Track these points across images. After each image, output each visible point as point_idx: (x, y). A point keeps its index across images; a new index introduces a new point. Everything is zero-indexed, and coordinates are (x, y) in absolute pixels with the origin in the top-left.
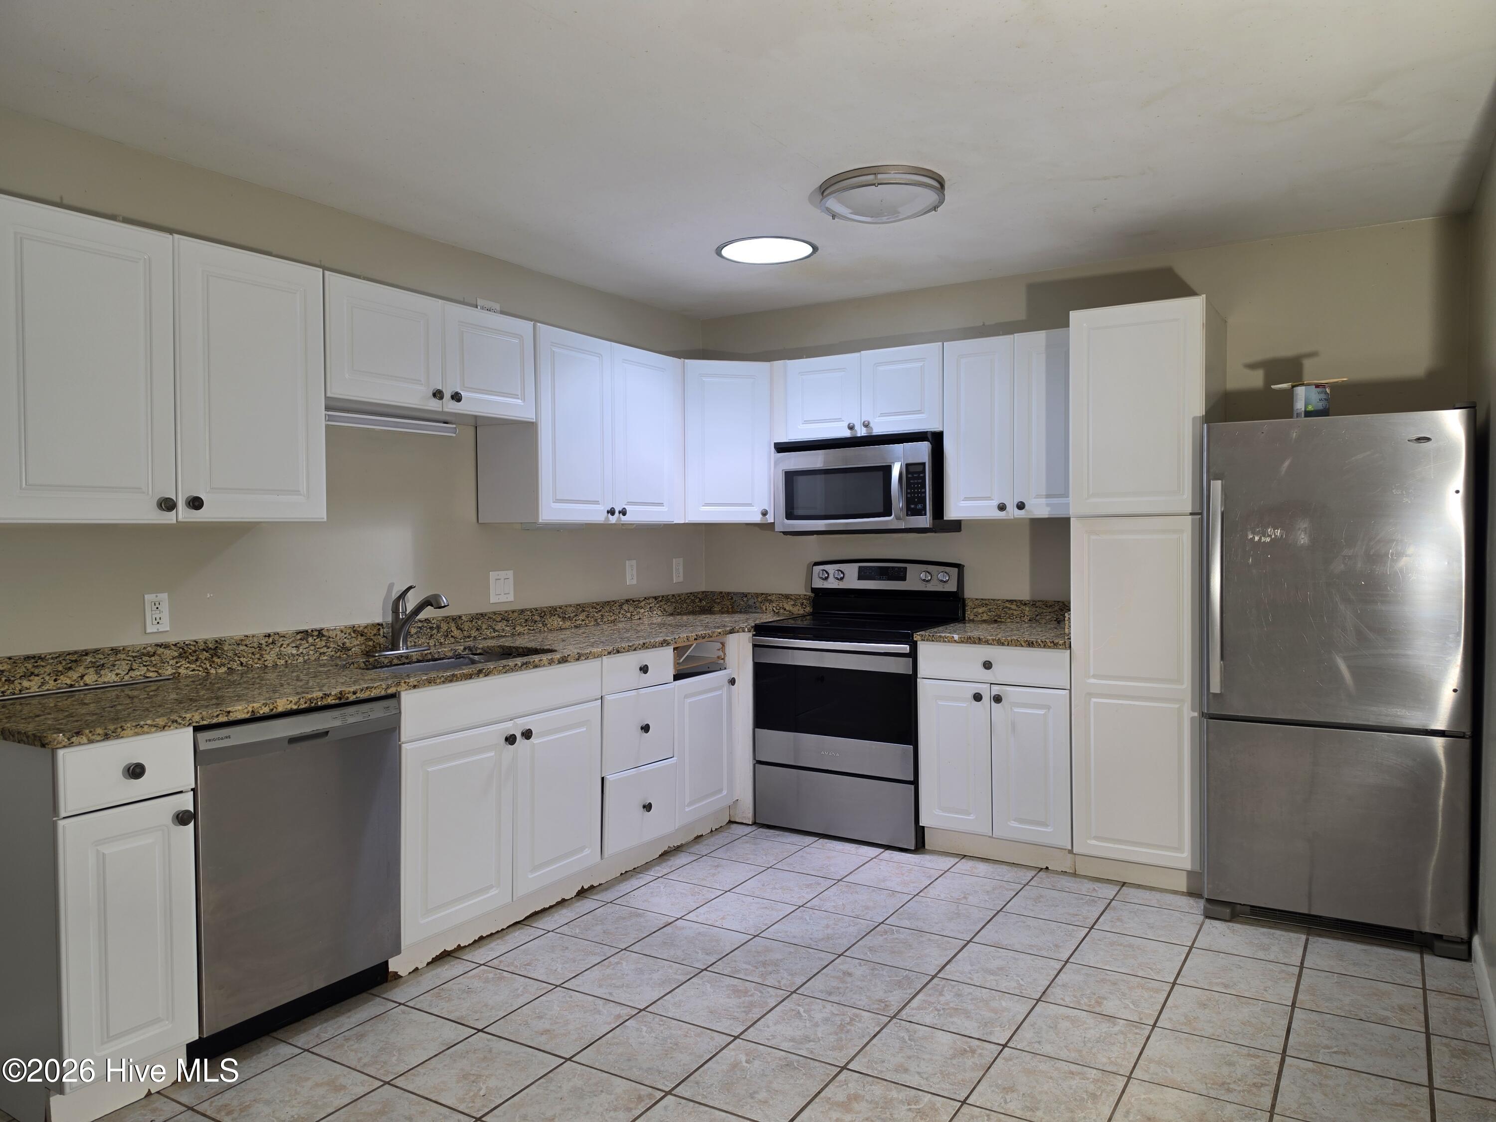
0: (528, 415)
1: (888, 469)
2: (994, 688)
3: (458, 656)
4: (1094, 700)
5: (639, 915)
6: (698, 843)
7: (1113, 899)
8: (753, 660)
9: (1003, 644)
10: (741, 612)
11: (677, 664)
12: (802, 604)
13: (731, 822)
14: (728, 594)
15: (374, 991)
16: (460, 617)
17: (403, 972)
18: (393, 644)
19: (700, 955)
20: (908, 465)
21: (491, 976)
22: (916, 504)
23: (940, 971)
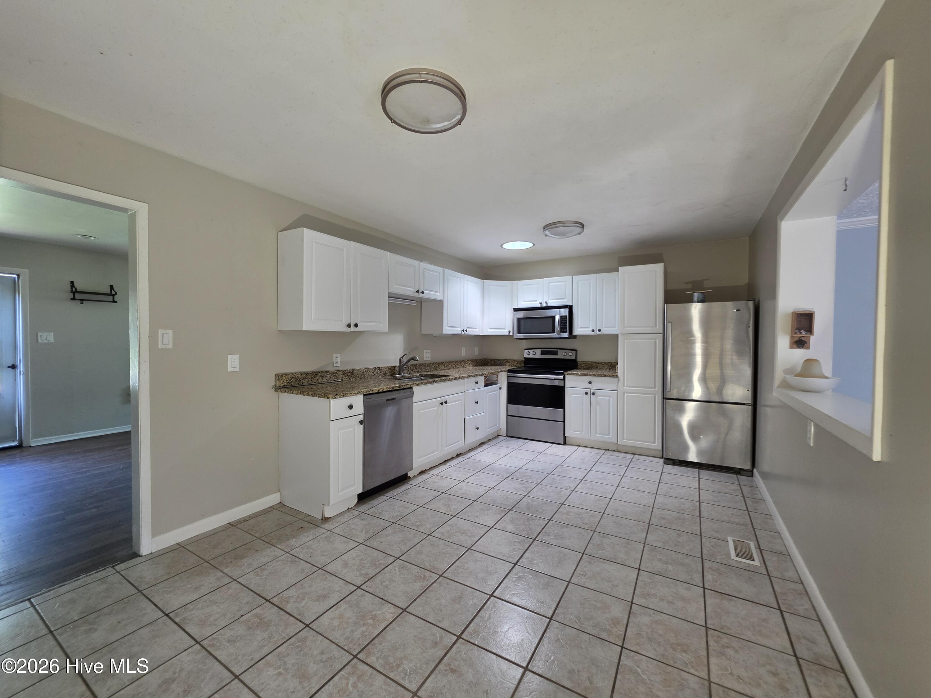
0: (441, 298)
1: (554, 318)
2: (592, 390)
3: (418, 377)
4: (626, 394)
5: (479, 462)
6: (489, 442)
7: (632, 458)
8: (507, 381)
9: (595, 376)
10: (498, 366)
11: (485, 382)
12: (520, 363)
13: (498, 435)
14: (493, 359)
15: (404, 482)
16: (416, 365)
17: (411, 477)
18: (399, 373)
19: (505, 474)
20: (561, 316)
21: (439, 478)
22: (564, 329)
23: (583, 478)
